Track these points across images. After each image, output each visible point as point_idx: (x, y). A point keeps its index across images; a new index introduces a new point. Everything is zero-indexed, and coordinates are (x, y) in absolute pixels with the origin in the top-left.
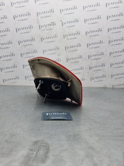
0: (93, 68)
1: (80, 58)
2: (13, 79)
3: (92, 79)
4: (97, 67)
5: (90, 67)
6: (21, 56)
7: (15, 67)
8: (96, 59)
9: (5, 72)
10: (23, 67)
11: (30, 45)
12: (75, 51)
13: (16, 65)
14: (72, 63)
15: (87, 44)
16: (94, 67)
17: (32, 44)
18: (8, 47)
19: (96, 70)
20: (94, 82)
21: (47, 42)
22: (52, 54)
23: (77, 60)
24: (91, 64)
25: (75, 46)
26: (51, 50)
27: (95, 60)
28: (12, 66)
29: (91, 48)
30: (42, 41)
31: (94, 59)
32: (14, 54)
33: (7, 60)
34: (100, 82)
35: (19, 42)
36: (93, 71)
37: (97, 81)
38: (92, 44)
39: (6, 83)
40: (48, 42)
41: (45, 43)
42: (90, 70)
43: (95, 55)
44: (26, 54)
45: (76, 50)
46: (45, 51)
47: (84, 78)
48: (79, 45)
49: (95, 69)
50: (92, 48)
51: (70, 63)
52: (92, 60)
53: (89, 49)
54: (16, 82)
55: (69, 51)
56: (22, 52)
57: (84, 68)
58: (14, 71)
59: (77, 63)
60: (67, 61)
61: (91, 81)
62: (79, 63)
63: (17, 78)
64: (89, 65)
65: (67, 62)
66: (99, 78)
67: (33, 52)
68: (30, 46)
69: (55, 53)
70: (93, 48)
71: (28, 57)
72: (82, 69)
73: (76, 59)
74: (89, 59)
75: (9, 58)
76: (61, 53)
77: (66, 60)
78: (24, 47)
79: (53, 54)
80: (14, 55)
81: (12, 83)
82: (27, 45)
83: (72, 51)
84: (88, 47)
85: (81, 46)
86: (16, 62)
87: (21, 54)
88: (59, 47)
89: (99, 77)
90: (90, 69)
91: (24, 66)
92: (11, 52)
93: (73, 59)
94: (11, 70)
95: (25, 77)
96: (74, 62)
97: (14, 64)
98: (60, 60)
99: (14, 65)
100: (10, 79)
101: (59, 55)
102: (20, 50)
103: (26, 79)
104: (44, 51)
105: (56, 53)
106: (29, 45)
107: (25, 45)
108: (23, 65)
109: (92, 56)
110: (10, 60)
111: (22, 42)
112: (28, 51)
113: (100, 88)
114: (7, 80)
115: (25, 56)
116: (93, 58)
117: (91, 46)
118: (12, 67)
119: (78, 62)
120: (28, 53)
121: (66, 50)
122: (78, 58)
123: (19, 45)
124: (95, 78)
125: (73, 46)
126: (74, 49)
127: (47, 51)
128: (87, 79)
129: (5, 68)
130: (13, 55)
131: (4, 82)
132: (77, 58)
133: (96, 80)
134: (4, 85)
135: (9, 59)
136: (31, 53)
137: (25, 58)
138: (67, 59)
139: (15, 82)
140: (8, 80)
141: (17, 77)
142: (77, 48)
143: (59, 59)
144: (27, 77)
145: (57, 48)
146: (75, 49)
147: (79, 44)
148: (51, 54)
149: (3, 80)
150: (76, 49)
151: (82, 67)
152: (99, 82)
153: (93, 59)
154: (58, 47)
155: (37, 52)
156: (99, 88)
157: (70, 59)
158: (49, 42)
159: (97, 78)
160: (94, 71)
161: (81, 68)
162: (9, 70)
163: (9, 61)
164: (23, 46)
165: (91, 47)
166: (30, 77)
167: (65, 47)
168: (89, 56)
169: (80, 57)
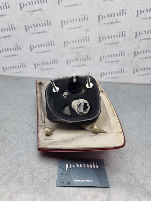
0: (140, 53)
1: (122, 36)
2: (17, 67)
3: (135, 71)
4: (146, 52)
5: (135, 52)
6: (27, 31)
7: (18, 49)
8: (148, 39)
9: (4, 57)
10: (30, 50)
11: (40, 10)
12: (115, 24)
13: (19, 45)
14: (107, 44)
15: (138, 11)
16: (142, 52)
17: (43, 9)
18: (3, 14)
19: (145, 57)
20: (138, 75)
21: (67, 6)
22: (76, 28)
23: (116, 40)
24: (139, 46)
25: (116, 15)
26: (74, 22)
27: (146, 41)
28: (14, 47)
29: (143, 19)
30: (59, 4)
31: (145, 39)
32: (15, 26)
33: (4, 37)
34: (147, 76)
35: (20, 4)
36: (139, 59)
37: (142, 75)
38: (145, 11)
39: (7, 73)
40: (69, 6)
41: (65, 6)
42: (135, 57)
43: (148, 31)
44: (33, 26)
45: (117, 22)
46: (65, 22)
47: (123, 70)
48: (123, 13)
49: (143, 55)
50: (145, 19)
51: (105, 44)
52: (141, 40)
53: (140, 20)
54: (22, 72)
55: (105, 24)
56: (27, 23)
57: (125, 54)
58: (17, 55)
59: (115, 44)
60: (100, 40)
61: (134, 74)
62: (119, 44)
63: (23, 66)
64: (135, 50)
65: (100, 42)
66: (147, 70)
67: (44, 24)
68: (39, 12)
69: (80, 27)
70: (147, 18)
71: (36, 33)
72: (122, 55)
73: (114, 37)
74: (136, 38)
75: (7, 33)
76: (91, 27)
77: (97, 39)
78: (29, 13)
79: (78, 27)
80: (15, 29)
81: (15, 73)
82: (34, 11)
83: (109, 23)
84: (137, 17)
85: (125, 14)
86: (18, 41)
87: (25, 26)
88: (89, 16)
89: (147, 68)
90: (135, 55)
91: (32, 47)
92: (10, 24)
93: (110, 37)
94: (13, 53)
95: (35, 64)
96: (111, 44)
97: (17, 43)
98: (89, 39)
99: (17, 46)
100: (13, 67)
101: (87, 30)
102: (23, 20)
103: (36, 68)
104: (63, 22)
105: (83, 27)
106: (37, 10)
107: (32, 11)
108: (30, 46)
109: (142, 34)
110: (9, 36)
111: (25, 4)
112: (37, 22)
113: (146, 84)
114: (8, 69)
115: (32, 30)
116: (143, 36)
117: (143, 15)
118: (13, 49)
119: (117, 43)
120: (37, 25)
121: (99, 22)
122: (118, 36)
123: (21, 10)
124: (141, 70)
125: (113, 15)
126: (113, 19)
127: (67, 22)
128: (127, 71)
129: (4, 50)
130: (12, 28)
131: (4, 72)
132: (116, 36)
133: (141, 72)
134: (4, 76)
135: (7, 35)
136: (41, 25)
137: (32, 34)
138: (100, 38)
139: (20, 72)
140: (10, 68)
141: (22, 64)
142: (119, 18)
143: (86, 37)
144: (38, 65)
145: (85, 18)
146: (115, 21)
147: (123, 10)
148: (74, 28)
149: (3, 68)
150: (116, 19)
151: (123, 52)
152: (145, 76)
153: (143, 38)
154: (86, 16)
155: (51, 25)
156: (143, 84)
157: (105, 38)
158: (72, 5)
159: (143, 69)
160: (142, 58)
161: (120, 53)
162: (10, 53)
163: (8, 38)
164: (27, 12)
165: (144, 17)
166: (41, 64)
167: (99, 16)
168: (136, 33)
169: (123, 34)
